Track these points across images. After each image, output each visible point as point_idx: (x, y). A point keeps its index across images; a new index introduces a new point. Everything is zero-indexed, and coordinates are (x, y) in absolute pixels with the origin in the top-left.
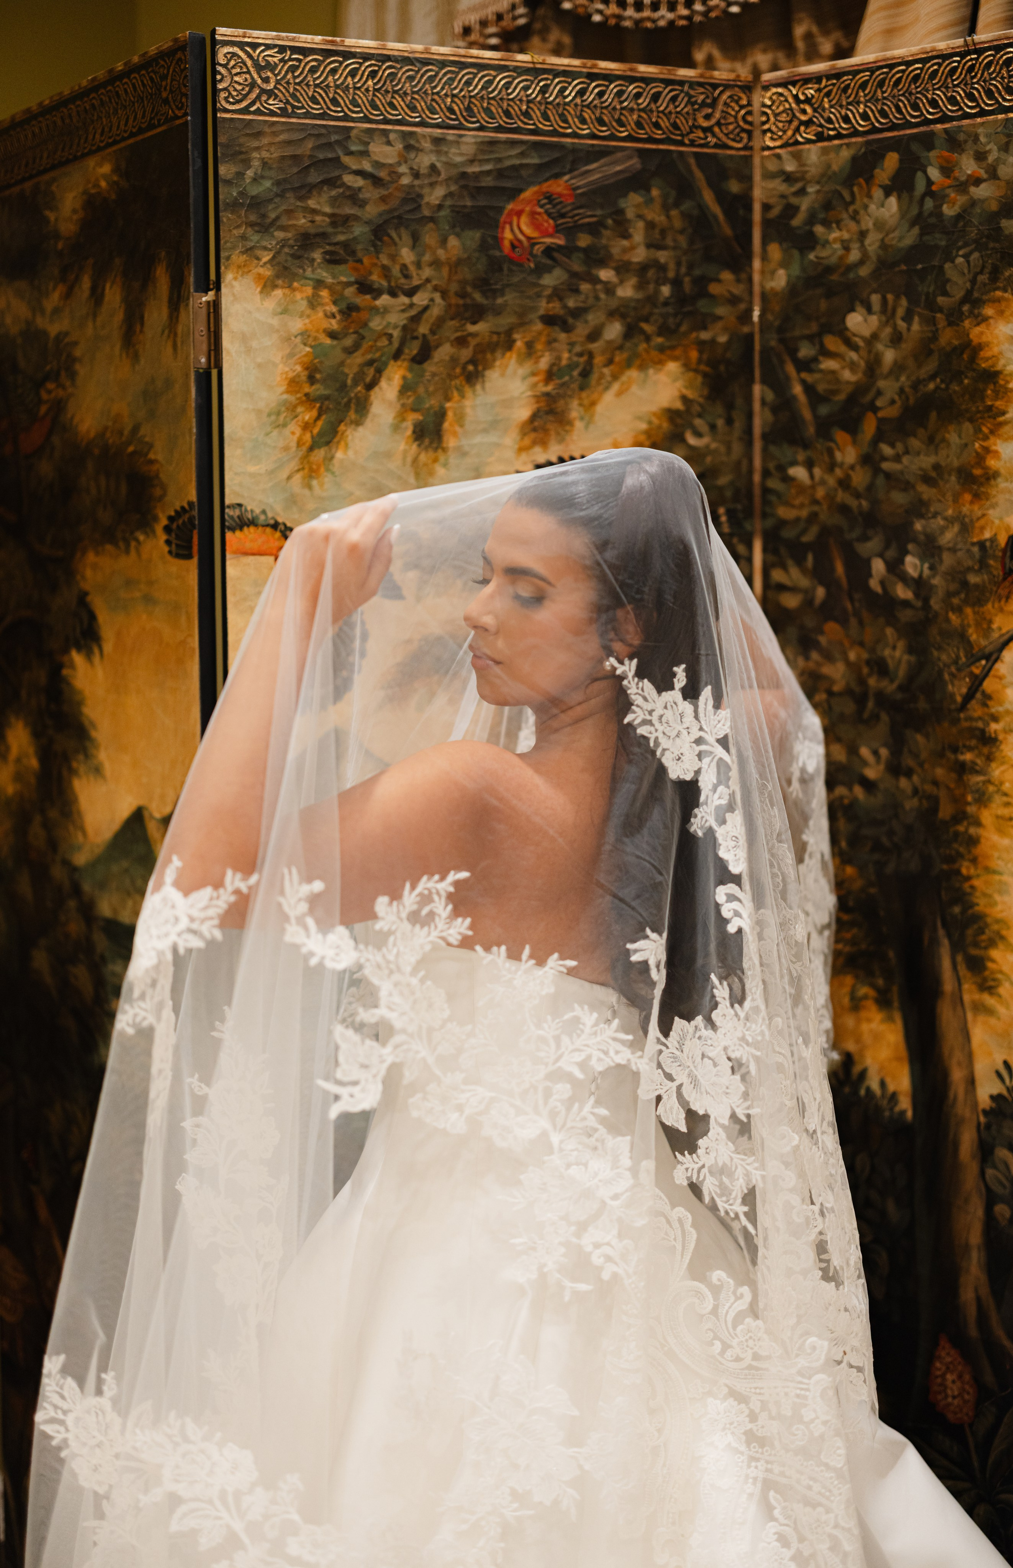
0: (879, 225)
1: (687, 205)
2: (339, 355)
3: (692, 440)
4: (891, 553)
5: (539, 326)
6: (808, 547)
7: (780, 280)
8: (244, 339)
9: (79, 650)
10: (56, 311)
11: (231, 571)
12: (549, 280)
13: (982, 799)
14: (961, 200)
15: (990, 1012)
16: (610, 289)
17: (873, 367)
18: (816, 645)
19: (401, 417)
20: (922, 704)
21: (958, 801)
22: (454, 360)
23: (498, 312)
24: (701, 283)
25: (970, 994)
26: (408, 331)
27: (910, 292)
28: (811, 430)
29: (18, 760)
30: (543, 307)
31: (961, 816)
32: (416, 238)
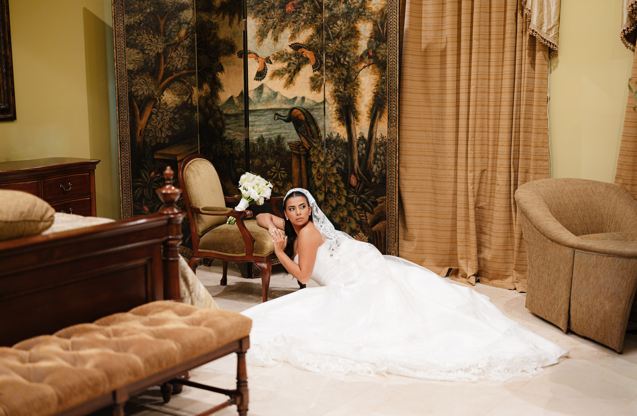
0: (342, 8)
1: (313, 4)
2: (263, 28)
3: (314, 40)
4: (344, 57)
5: (292, 23)
6: (332, 56)
7: (327, 15)
8: (250, 26)
9: (219, 72)
10: (215, 19)
11: (248, 60)
12: (293, 16)
13: (357, 94)
14: (354, 5)
15: (358, 125)
16: (302, 17)
17: (341, 29)
18: (333, 71)
19: (272, 37)
20: (349, 80)
21: (354, 94)
22: (279, 28)
23: (286, 21)
24: (315, 16)
25: (356, 122)
26: (273, 24)
27: (346, 19)
28: (332, 38)
29: (206, 90)
30: (292, 20)
31: (354, 96)
32: (274, 10)
